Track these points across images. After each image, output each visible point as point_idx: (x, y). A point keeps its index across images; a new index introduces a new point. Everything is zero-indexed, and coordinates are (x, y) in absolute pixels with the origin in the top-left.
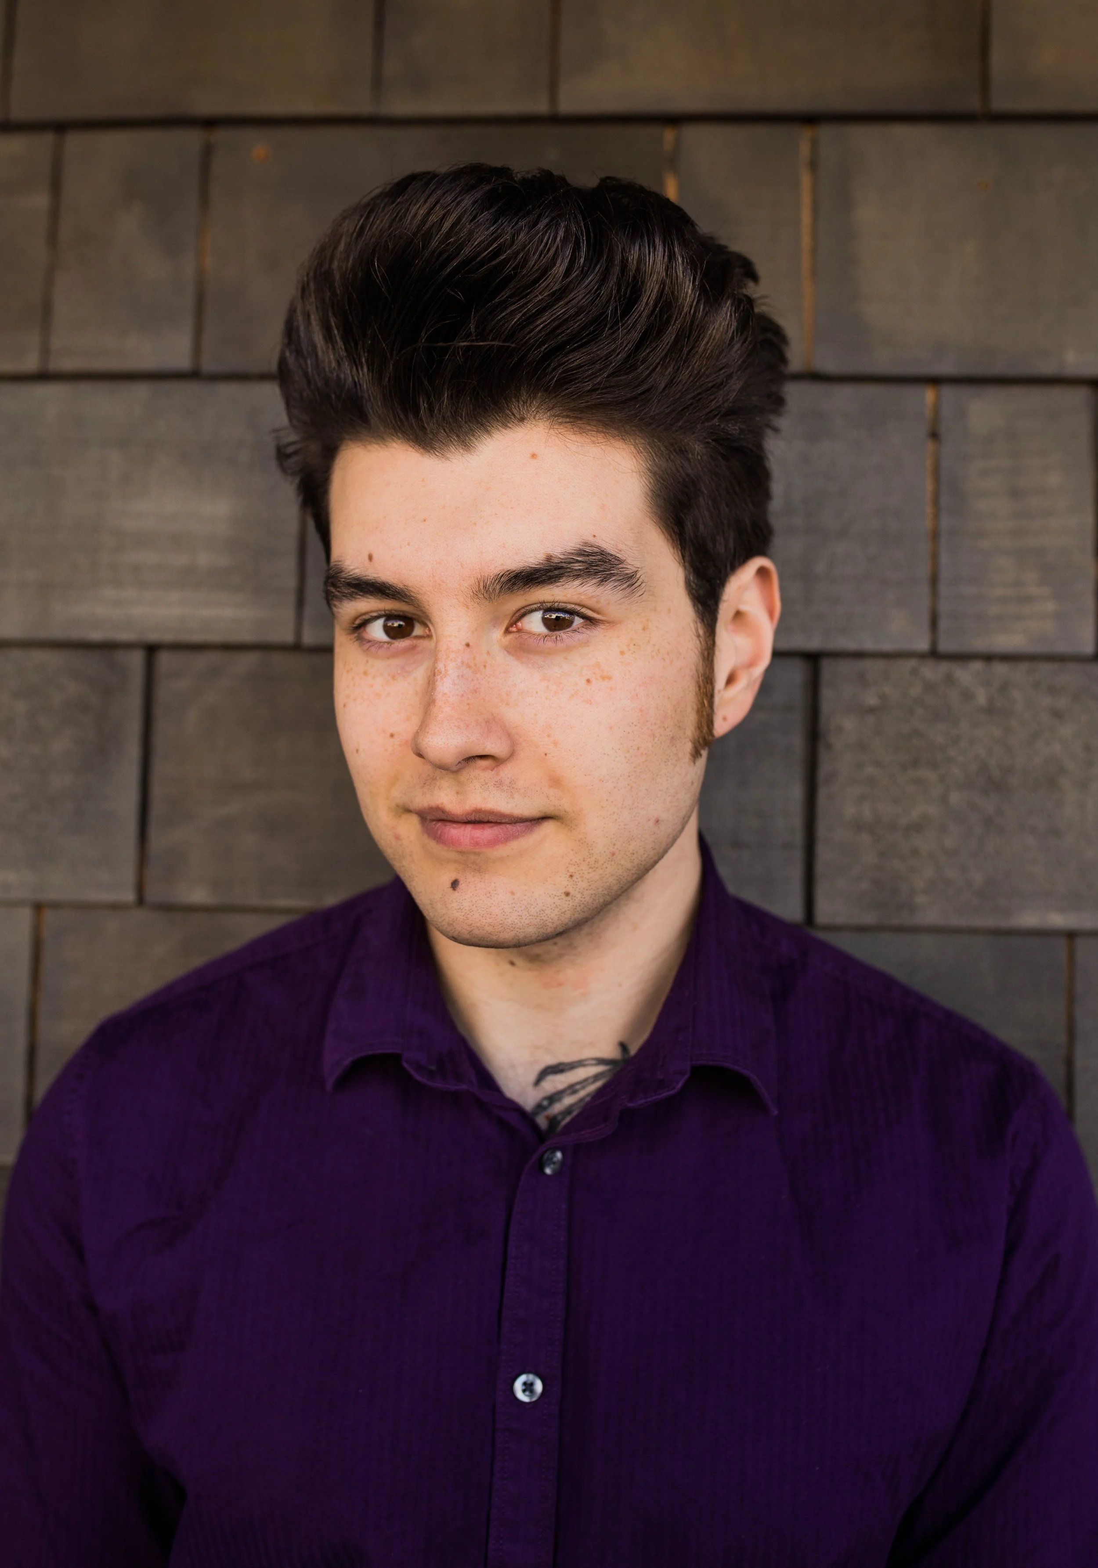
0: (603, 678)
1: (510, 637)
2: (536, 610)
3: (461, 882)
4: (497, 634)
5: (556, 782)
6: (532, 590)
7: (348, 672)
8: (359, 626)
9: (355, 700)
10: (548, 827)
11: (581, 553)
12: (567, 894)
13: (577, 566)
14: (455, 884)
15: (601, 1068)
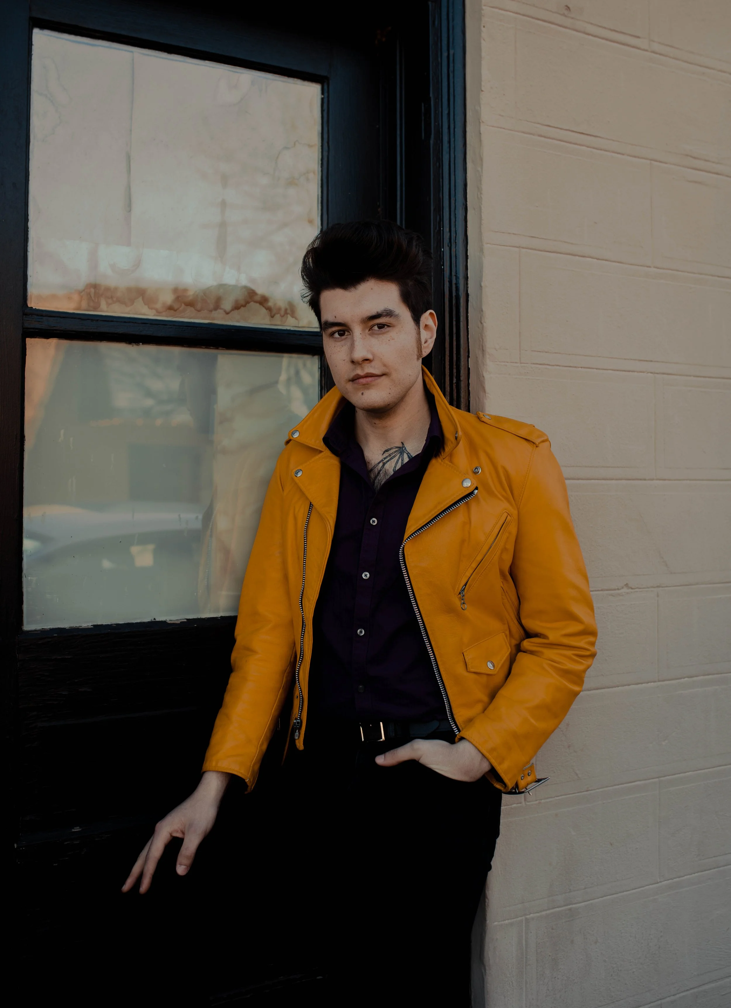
0: (393, 339)
1: (370, 331)
2: (376, 325)
3: (364, 392)
4: (367, 331)
5: (385, 365)
6: (374, 320)
7: (330, 347)
8: (332, 334)
9: (333, 354)
10: (384, 377)
11: (385, 310)
12: (390, 393)
13: (384, 314)
14: (362, 394)
15: (397, 449)
